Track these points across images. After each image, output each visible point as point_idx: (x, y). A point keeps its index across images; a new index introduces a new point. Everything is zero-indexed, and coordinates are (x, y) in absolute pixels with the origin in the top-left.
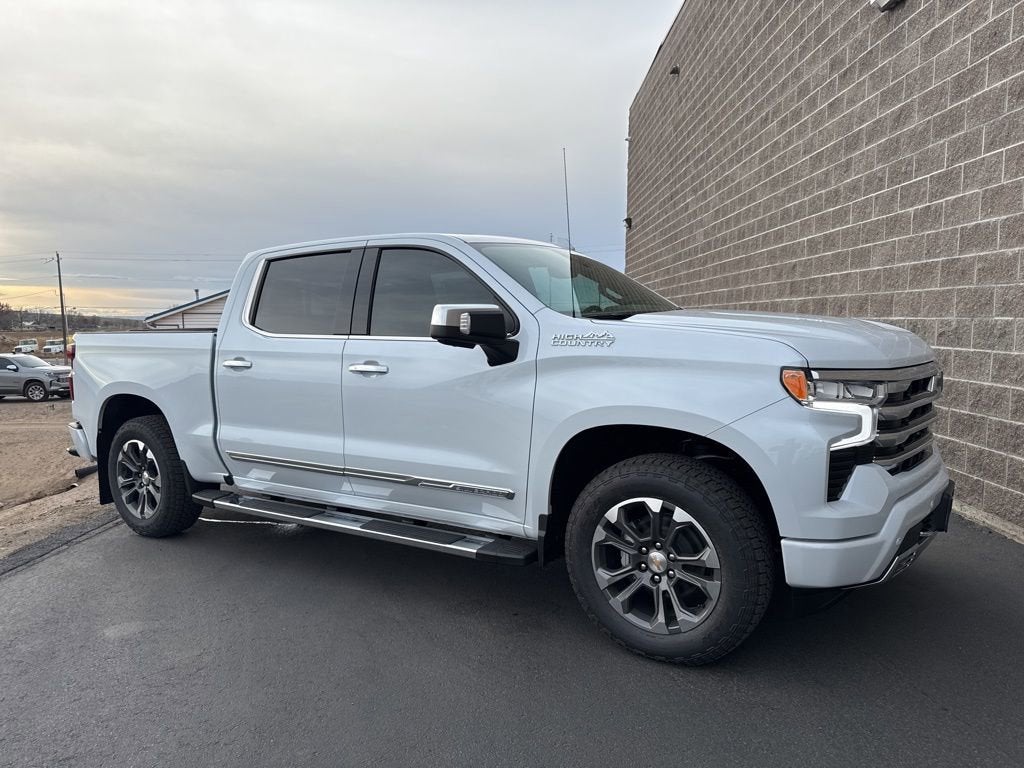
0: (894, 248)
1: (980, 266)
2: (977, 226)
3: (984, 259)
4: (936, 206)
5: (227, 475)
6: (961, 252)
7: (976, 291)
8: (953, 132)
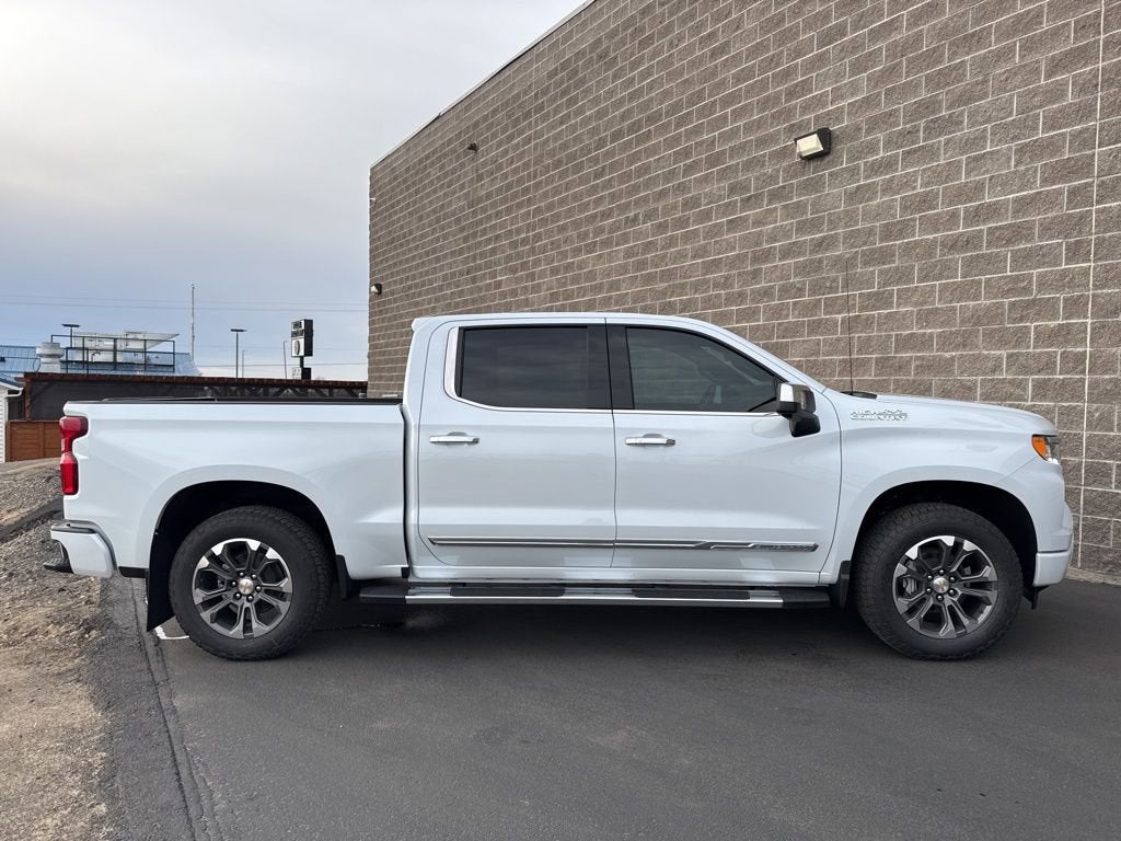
0: (818, 345)
1: (917, 363)
2: (912, 334)
3: (923, 358)
4: (868, 318)
5: (407, 566)
6: (896, 352)
7: (914, 381)
8: (883, 264)
